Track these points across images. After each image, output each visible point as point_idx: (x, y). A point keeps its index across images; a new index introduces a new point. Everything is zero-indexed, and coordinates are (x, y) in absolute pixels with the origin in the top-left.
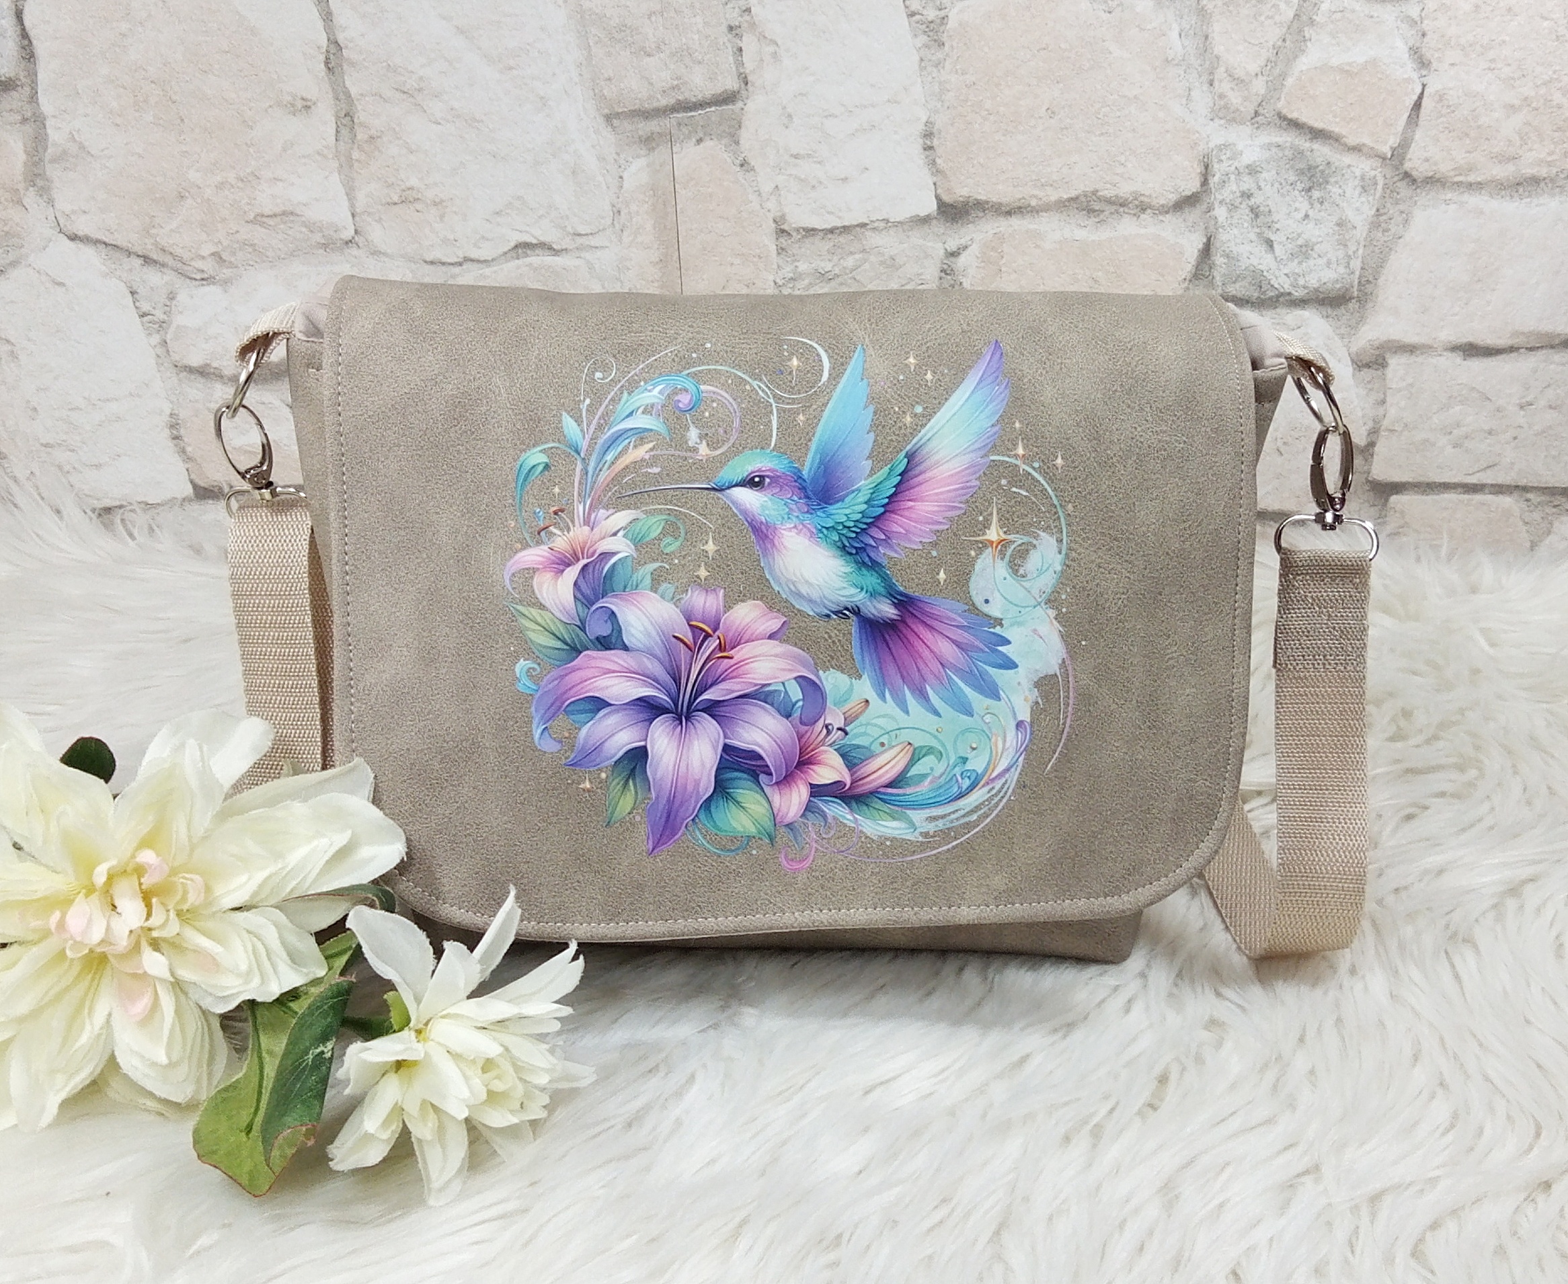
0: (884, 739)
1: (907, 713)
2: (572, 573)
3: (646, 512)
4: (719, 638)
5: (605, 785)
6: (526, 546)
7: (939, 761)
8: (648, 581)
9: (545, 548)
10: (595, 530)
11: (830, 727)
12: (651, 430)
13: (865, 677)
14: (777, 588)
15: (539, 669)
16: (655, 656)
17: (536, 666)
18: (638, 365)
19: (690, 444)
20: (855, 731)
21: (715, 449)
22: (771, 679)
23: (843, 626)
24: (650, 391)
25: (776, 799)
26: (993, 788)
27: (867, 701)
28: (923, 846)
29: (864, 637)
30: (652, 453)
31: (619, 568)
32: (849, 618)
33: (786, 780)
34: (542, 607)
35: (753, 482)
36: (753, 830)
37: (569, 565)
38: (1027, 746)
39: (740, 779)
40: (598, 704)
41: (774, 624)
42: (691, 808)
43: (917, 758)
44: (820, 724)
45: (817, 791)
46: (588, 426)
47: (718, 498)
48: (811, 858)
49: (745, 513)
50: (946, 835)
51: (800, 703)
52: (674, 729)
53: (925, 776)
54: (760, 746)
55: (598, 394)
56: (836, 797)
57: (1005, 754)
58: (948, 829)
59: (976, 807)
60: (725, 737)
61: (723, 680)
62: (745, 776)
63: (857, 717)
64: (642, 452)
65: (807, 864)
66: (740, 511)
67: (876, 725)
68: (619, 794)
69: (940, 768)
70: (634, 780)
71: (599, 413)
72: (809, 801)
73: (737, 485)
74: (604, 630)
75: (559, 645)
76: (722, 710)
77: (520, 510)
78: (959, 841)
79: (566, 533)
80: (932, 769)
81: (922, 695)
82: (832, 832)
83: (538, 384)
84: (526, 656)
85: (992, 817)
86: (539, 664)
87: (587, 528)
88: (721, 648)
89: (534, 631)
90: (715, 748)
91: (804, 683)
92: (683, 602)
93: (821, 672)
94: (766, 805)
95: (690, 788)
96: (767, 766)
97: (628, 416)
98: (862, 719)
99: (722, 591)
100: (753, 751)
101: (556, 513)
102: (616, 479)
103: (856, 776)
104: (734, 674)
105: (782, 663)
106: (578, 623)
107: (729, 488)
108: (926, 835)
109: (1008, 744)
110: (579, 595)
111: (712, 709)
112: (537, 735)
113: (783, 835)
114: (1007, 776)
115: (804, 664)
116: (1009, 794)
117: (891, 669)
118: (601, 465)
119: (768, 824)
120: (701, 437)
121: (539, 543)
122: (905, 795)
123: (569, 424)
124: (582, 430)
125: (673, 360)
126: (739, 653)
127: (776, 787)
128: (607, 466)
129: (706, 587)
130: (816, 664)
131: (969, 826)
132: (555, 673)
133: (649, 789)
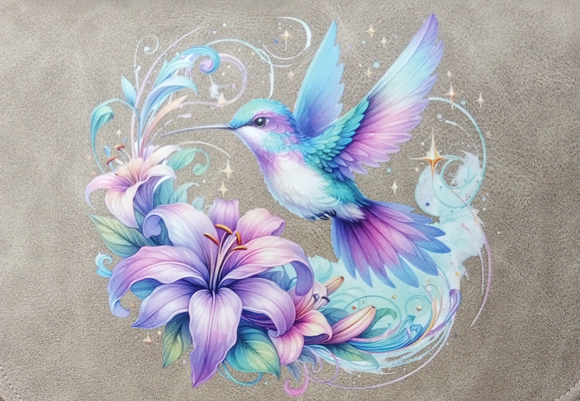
0: (355, 304)
1: (371, 285)
2: (132, 191)
3: (182, 146)
4: (236, 235)
5: (161, 340)
6: (99, 173)
7: (395, 319)
8: (185, 196)
9: (112, 174)
10: (146, 160)
11: (317, 296)
12: (184, 87)
13: (341, 261)
14: (276, 199)
15: (111, 260)
16: (192, 250)
17: (109, 258)
18: (174, 40)
19: (212, 96)
20: (334, 299)
21: (230, 99)
22: (274, 263)
23: (324, 225)
24: (183, 59)
25: (281, 346)
26: (433, 337)
27: (342, 278)
28: (383, 378)
29: (339, 232)
30: (185, 104)
31: (164, 187)
32: (328, 219)
33: (287, 334)
34: (113, 216)
35: (258, 122)
36: (264, 368)
37: (129, 186)
38: (458, 307)
39: (255, 333)
40: (154, 284)
41: (275, 224)
42: (221, 355)
43: (378, 317)
44: (309, 295)
45: (309, 341)
46: (140, 85)
47: (233, 135)
48: (306, 387)
49: (252, 145)
50: (399, 370)
51: (295, 280)
52: (207, 300)
53: (384, 330)
54: (268, 311)
55: (146, 62)
56: (322, 345)
57: (442, 313)
58: (402, 366)
59: (422, 351)
60: (244, 305)
61: (240, 265)
62: (258, 331)
63: (335, 289)
64: (177, 103)
65: (303, 391)
66: (248, 143)
67: (349, 295)
68: (171, 346)
69: (395, 324)
70: (181, 335)
71: (147, 76)
72: (304, 348)
73: (246, 125)
74: (156, 231)
75: (125, 243)
76: (241, 286)
77: (94, 147)
78: (409, 375)
79: (126, 163)
80: (389, 324)
81: (381, 272)
82: (320, 369)
83: (105, 57)
84: (103, 251)
85: (432, 357)
86: (111, 257)
87: (140, 160)
88: (238, 242)
89: (107, 233)
90: (236, 313)
91: (297, 266)
92: (210, 210)
93: (309, 258)
94: (274, 351)
95: (220, 341)
96: (273, 324)
97: (167, 78)
98: (339, 291)
99: (238, 202)
100: (263, 315)
101: (119, 149)
102: (160, 124)
103: (336, 329)
104: (246, 261)
105: (282, 253)
106: (138, 227)
107: (241, 127)
108: (386, 370)
109: (444, 307)
110: (138, 208)
111: (233, 285)
112: (112, 307)
113: (286, 372)
114: (443, 328)
115: (297, 252)
116: (444, 341)
117: (360, 255)
118: (149, 113)
119: (275, 364)
120: (220, 91)
121: (108, 170)
122: (370, 343)
123: (126, 85)
124: (135, 89)
125: (200, 37)
126: (251, 246)
127: (280, 339)
128: (153, 113)
129: (227, 200)
130: (305, 252)
131: (416, 364)
132: (123, 263)
133: (192, 342)
